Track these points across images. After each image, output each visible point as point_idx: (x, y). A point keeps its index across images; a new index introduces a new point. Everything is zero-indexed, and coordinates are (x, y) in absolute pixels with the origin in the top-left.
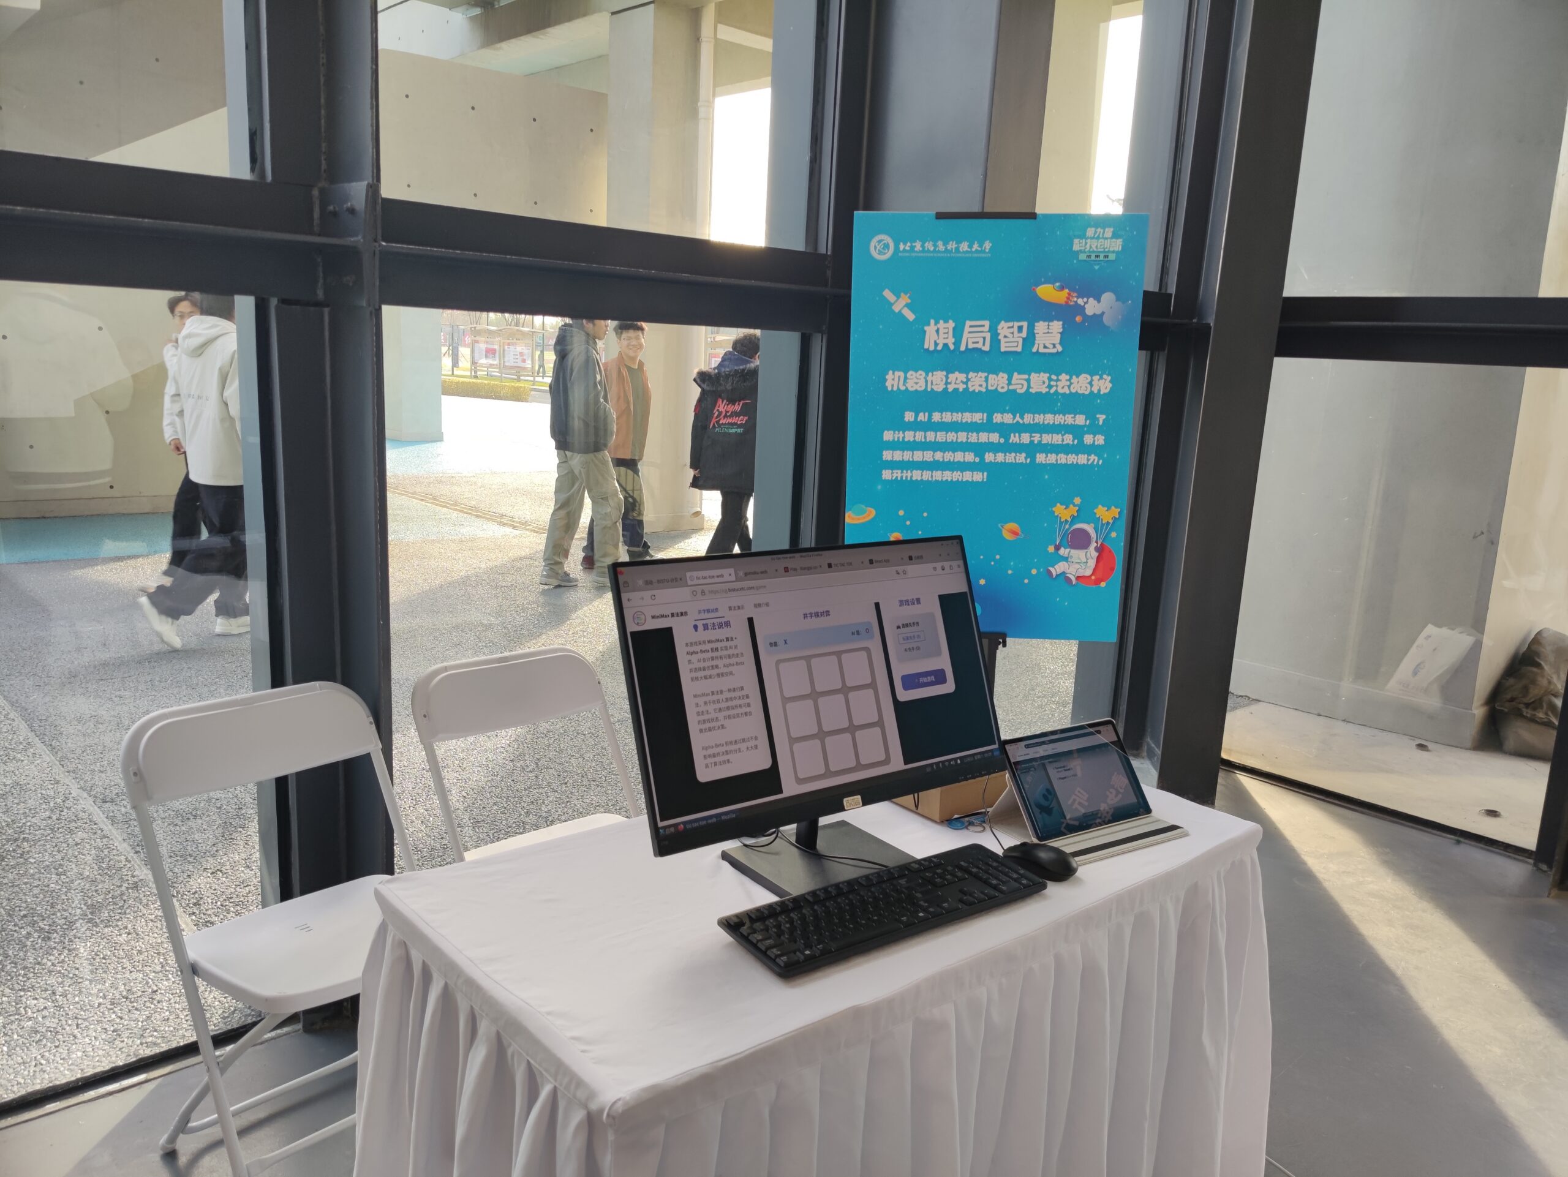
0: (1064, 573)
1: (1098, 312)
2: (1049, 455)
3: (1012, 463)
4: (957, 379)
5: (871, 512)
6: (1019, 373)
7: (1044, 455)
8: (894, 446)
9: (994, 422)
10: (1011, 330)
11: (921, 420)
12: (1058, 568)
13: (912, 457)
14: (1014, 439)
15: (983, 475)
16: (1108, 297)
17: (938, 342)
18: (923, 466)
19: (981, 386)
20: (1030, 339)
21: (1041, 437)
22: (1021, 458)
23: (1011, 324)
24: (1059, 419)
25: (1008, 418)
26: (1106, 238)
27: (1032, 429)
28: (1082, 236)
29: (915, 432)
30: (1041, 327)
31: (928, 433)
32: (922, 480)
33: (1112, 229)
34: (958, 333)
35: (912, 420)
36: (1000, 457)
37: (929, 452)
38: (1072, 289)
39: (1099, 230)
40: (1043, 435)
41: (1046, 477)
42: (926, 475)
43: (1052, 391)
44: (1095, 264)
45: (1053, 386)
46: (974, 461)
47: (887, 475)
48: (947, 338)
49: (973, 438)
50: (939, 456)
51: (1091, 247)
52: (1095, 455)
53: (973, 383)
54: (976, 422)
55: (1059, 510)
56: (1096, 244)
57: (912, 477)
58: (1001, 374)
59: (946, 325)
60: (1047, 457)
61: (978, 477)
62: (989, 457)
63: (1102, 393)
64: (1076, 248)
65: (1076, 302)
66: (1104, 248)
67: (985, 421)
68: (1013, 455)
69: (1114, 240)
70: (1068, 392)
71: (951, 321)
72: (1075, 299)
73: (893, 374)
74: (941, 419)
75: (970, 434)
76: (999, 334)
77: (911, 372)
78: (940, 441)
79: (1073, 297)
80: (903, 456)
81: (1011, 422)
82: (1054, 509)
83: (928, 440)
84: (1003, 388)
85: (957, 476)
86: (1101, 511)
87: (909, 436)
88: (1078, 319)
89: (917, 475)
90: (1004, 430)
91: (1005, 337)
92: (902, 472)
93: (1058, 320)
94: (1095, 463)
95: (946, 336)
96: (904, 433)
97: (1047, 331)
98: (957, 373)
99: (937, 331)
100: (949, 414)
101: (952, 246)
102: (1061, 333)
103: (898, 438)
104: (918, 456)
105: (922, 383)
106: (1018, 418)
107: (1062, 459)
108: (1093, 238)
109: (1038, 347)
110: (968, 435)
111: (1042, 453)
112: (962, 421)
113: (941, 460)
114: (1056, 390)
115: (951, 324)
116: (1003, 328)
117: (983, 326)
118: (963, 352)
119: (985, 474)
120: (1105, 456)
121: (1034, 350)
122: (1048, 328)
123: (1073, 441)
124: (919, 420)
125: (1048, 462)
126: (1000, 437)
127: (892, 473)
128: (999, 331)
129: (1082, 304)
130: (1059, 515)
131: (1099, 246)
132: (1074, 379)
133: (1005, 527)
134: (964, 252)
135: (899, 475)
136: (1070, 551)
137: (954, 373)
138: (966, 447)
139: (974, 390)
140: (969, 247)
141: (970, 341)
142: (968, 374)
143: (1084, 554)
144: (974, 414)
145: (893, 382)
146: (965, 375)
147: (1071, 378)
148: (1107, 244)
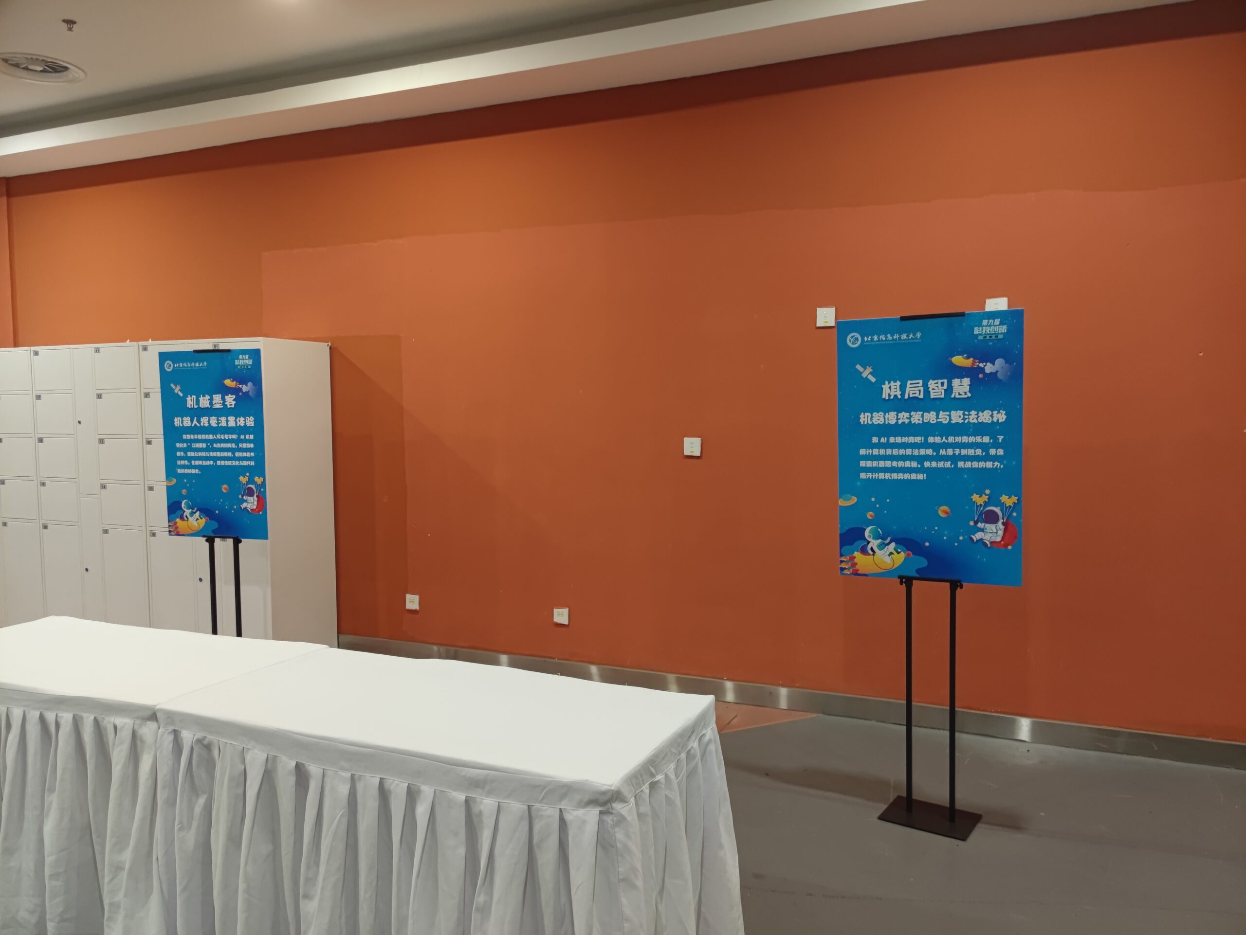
0: (981, 539)
1: (994, 371)
2: (966, 462)
3: (942, 468)
4: (903, 416)
5: (854, 499)
6: (943, 412)
7: (963, 463)
8: (867, 458)
9: (929, 442)
10: (937, 385)
11: (882, 442)
12: (978, 536)
13: (878, 465)
14: (942, 452)
15: (923, 476)
16: (1000, 362)
17: (891, 394)
18: (885, 470)
19: (919, 420)
20: (949, 390)
21: (960, 451)
22: (948, 464)
23: (936, 381)
24: (972, 439)
25: (938, 440)
26: (996, 326)
27: (954, 446)
28: (980, 325)
29: (879, 450)
30: (956, 382)
31: (887, 450)
32: (885, 479)
33: (999, 320)
34: (903, 388)
35: (877, 442)
36: (934, 464)
37: (888, 462)
38: (975, 358)
39: (990, 321)
40: (962, 450)
41: (966, 477)
42: (888, 476)
43: (966, 422)
44: (989, 342)
45: (966, 419)
46: (918, 467)
47: (863, 476)
48: (896, 392)
49: (916, 452)
50: (895, 464)
51: (986, 331)
52: (998, 462)
53: (914, 419)
54: (917, 442)
55: (975, 497)
56: (989, 329)
57: (878, 477)
58: (932, 412)
59: (895, 384)
60: (965, 464)
61: (920, 477)
62: (927, 464)
63: (1000, 422)
64: (976, 332)
65: (978, 365)
66: (994, 331)
67: (923, 442)
68: (942, 462)
69: (1001, 326)
70: (976, 422)
71: (898, 381)
72: (978, 364)
73: (864, 414)
74: (895, 441)
75: (914, 450)
76: (929, 388)
77: (875, 413)
78: (895, 454)
79: (975, 362)
80: (872, 464)
81: (940, 442)
82: (972, 497)
83: (887, 454)
84: (933, 421)
85: (907, 476)
86: (1004, 498)
87: (876, 452)
88: (981, 376)
89: (881, 476)
90: (936, 447)
91: (933, 389)
92: (872, 474)
93: (967, 378)
94: (998, 467)
95: (895, 390)
96: (872, 450)
97: (960, 384)
98: (903, 412)
99: (890, 388)
100: (900, 438)
101: (896, 336)
102: (969, 385)
103: (869, 453)
104: (882, 464)
105: (882, 419)
106: (944, 439)
107: (976, 465)
108: (986, 326)
109: (955, 394)
110: (912, 450)
111: (962, 461)
112: (908, 442)
113: (896, 466)
114: (969, 421)
115: (898, 383)
116: (932, 384)
117: (919, 383)
118: (906, 400)
119: (925, 475)
121: (953, 396)
122: (961, 383)
123: (982, 453)
125: (966, 467)
126: (933, 451)
127: (866, 475)
128: (929, 386)
129: (983, 367)
130: (976, 501)
131: (991, 330)
132: (980, 414)
133: (940, 509)
134: (904, 340)
135: (871, 476)
136: (985, 525)
137: (901, 412)
138: (911, 458)
139: (915, 423)
140: (907, 336)
141: (911, 392)
142: (910, 413)
143: (995, 527)
144: (916, 438)
145: (864, 419)
146: (908, 414)
147: (978, 413)
148: (997, 329)
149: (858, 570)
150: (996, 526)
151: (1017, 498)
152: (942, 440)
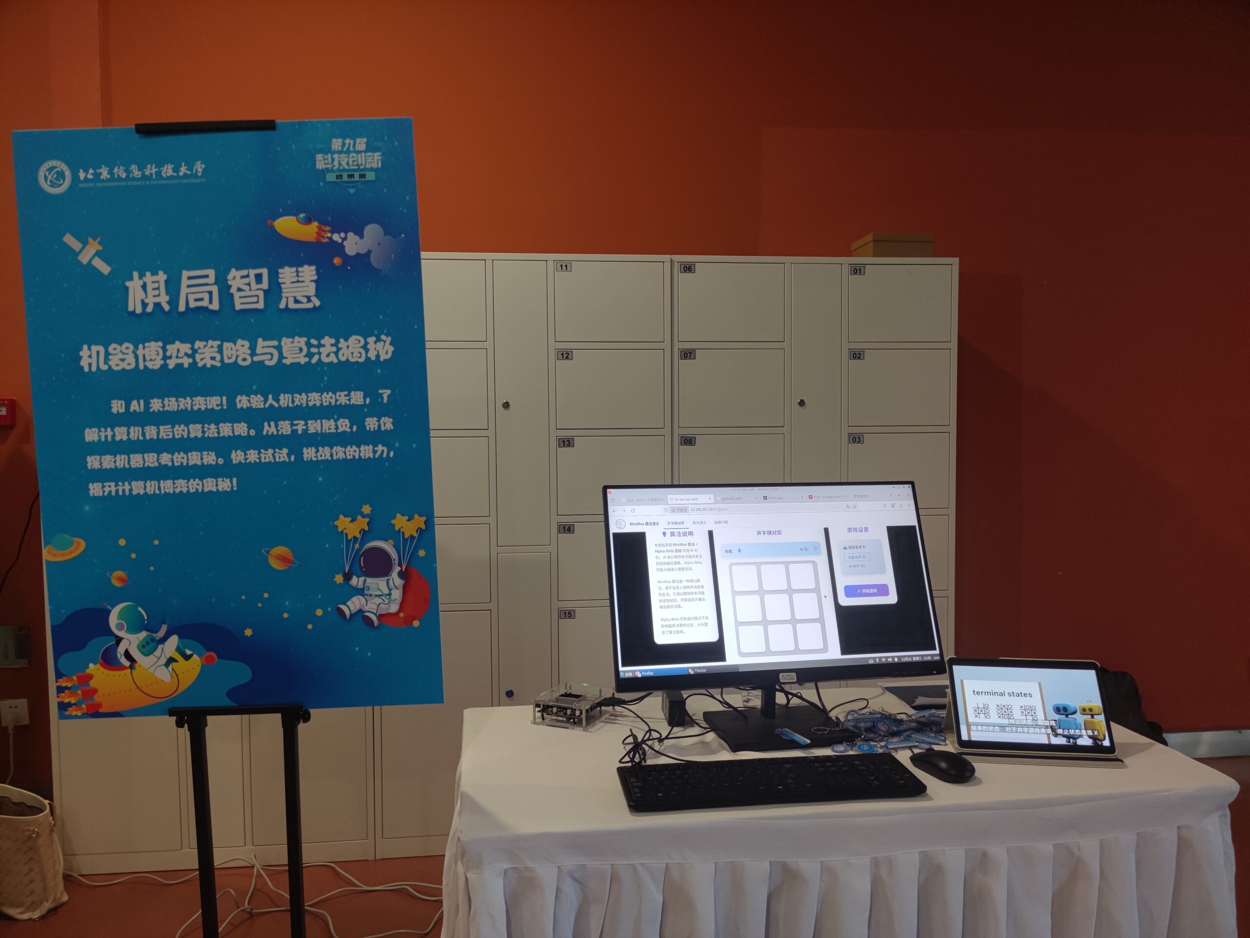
0: (360, 611)
1: (363, 251)
2: (320, 449)
3: (270, 462)
4: (178, 351)
5: (79, 543)
6: (264, 340)
7: (314, 449)
8: (101, 448)
9: (239, 406)
10: (246, 280)
11: (134, 411)
12: (354, 604)
13: (129, 463)
14: (269, 429)
15: (231, 482)
16: (372, 231)
17: (146, 301)
18: (145, 474)
19: (213, 358)
20: (274, 291)
21: (306, 424)
22: (283, 455)
23: (244, 272)
24: (328, 398)
25: (257, 402)
26: (360, 152)
27: (292, 414)
28: (327, 150)
29: (129, 428)
30: (287, 274)
31: (147, 429)
32: (146, 493)
33: (365, 140)
34: (173, 288)
35: (122, 410)
36: (253, 456)
37: (151, 455)
38: (322, 222)
39: (347, 141)
40: (310, 422)
41: (320, 479)
42: (151, 487)
43: (314, 360)
44: (350, 187)
45: (313, 354)
46: (217, 463)
47: (95, 489)
48: (159, 295)
49: (212, 431)
50: (165, 459)
51: (340, 164)
52: (383, 446)
53: (202, 356)
54: (213, 409)
55: (343, 523)
56: (346, 160)
57: (131, 490)
58: (240, 342)
59: (155, 278)
60: (317, 451)
61: (225, 485)
62: (237, 457)
63: (382, 359)
64: (320, 165)
65: (330, 238)
66: (357, 165)
67: (225, 407)
68: (270, 451)
69: (370, 154)
70: (335, 361)
71: (161, 273)
72: (329, 235)
73: (89, 349)
74: (164, 407)
75: (206, 425)
76: (230, 287)
77: (113, 346)
78: (165, 437)
79: (324, 231)
80: (115, 462)
81: (262, 406)
82: (336, 523)
83: (148, 438)
84: (244, 360)
85: (194, 485)
86: (400, 521)
87: (121, 433)
88: (337, 261)
89: (138, 488)
90: (253, 417)
91: (239, 290)
92: (116, 485)
93: (310, 264)
94: (385, 456)
95: (157, 292)
96: (113, 430)
97: (296, 279)
98: (177, 343)
99: (144, 287)
100: (173, 399)
101: (151, 170)
102: (315, 281)
103: (106, 437)
104: (137, 461)
105: (131, 359)
106: (270, 400)
107: (339, 452)
108: (340, 152)
109: (287, 301)
110: (203, 427)
111: (311, 446)
112: (192, 408)
113: (170, 464)
114: (320, 359)
115: (162, 277)
116: (235, 278)
117: (207, 276)
118: (182, 314)
119: (235, 480)
120: (397, 445)
121: (282, 305)
122: (298, 276)
123: (351, 427)
124: (131, 410)
125: (320, 459)
126: (249, 428)
127: (103, 487)
128: (230, 283)
129: (340, 241)
130: (345, 531)
131: (351, 163)
132: (342, 343)
133: (271, 553)
134: (168, 178)
135: (113, 489)
136: (365, 581)
137: (173, 343)
138: (202, 444)
139: (205, 365)
140: (174, 170)
141: (191, 298)
142: (193, 344)
143: (385, 582)
144: (208, 398)
145: (89, 360)
146: (189, 346)
147: (337, 342)
148: (361, 159)
149: (100, 705)
150: (388, 580)
151: (424, 519)
152: (266, 401)
